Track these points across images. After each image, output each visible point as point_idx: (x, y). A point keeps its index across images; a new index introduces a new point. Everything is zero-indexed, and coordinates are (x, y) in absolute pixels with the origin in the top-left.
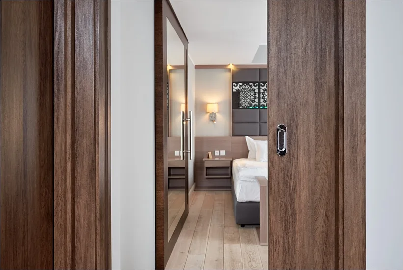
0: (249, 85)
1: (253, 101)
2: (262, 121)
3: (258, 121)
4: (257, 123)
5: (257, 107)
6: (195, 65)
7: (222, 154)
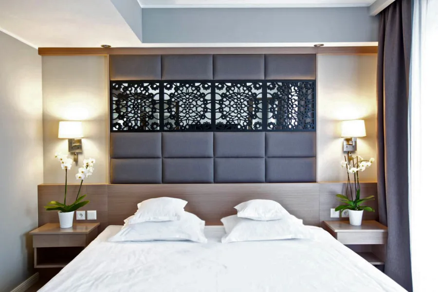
0: (142, 86)
1: (151, 117)
2: (165, 155)
3: (160, 155)
4: (158, 158)
5: (158, 128)
6: (37, 47)
7: (89, 218)
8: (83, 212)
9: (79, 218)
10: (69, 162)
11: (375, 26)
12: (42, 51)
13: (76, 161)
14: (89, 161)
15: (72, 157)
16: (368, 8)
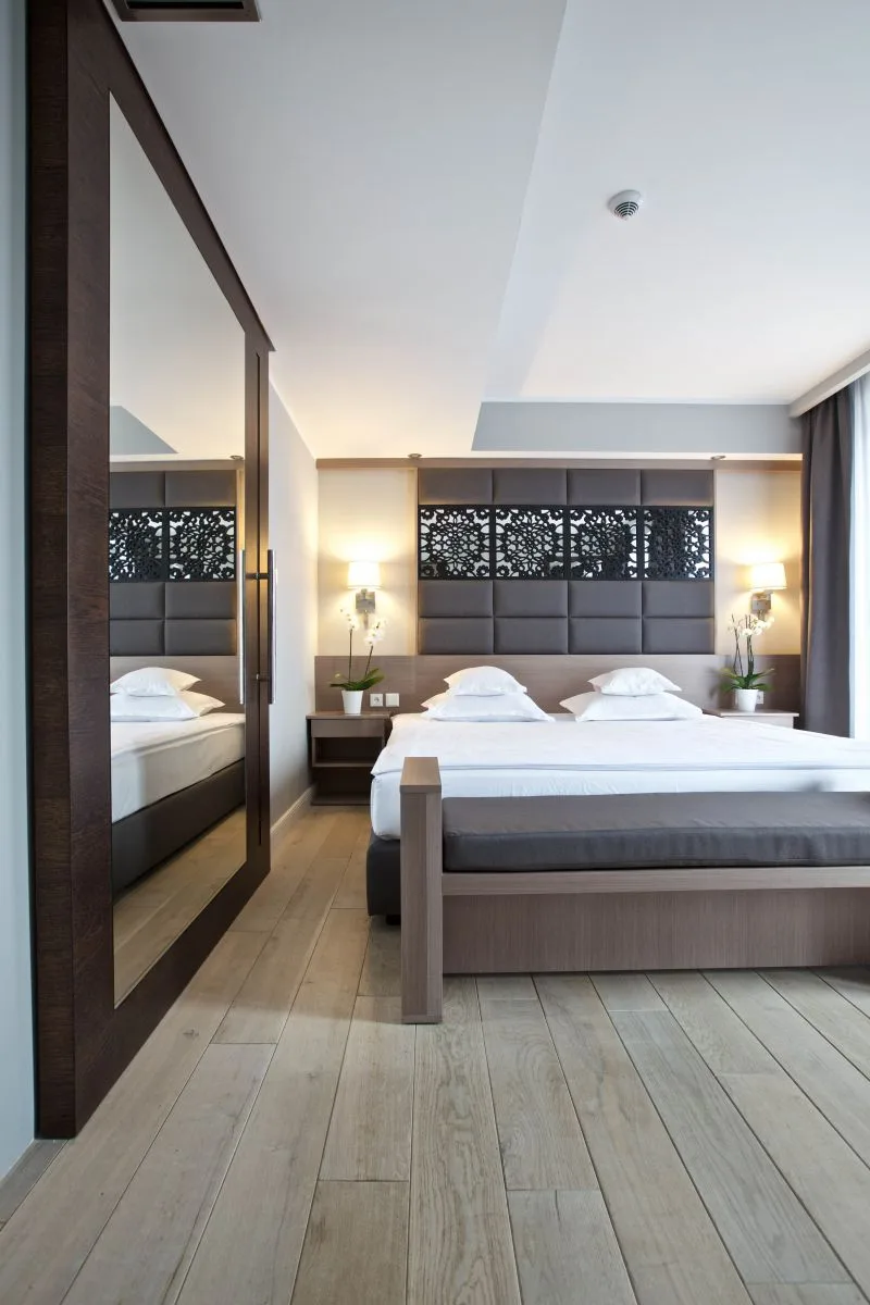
0: (464, 513)
1: (478, 558)
2: (498, 613)
3: (491, 612)
5: (488, 575)
6: (315, 458)
7: (389, 704)
8: (380, 696)
9: (373, 703)
10: (356, 621)
11: (797, 432)
12: (323, 464)
13: (366, 623)
14: (382, 621)
15: (361, 617)
16: (788, 407)
